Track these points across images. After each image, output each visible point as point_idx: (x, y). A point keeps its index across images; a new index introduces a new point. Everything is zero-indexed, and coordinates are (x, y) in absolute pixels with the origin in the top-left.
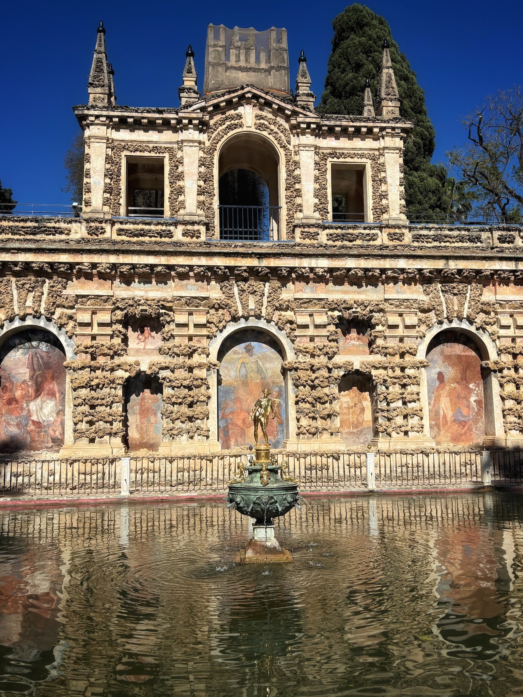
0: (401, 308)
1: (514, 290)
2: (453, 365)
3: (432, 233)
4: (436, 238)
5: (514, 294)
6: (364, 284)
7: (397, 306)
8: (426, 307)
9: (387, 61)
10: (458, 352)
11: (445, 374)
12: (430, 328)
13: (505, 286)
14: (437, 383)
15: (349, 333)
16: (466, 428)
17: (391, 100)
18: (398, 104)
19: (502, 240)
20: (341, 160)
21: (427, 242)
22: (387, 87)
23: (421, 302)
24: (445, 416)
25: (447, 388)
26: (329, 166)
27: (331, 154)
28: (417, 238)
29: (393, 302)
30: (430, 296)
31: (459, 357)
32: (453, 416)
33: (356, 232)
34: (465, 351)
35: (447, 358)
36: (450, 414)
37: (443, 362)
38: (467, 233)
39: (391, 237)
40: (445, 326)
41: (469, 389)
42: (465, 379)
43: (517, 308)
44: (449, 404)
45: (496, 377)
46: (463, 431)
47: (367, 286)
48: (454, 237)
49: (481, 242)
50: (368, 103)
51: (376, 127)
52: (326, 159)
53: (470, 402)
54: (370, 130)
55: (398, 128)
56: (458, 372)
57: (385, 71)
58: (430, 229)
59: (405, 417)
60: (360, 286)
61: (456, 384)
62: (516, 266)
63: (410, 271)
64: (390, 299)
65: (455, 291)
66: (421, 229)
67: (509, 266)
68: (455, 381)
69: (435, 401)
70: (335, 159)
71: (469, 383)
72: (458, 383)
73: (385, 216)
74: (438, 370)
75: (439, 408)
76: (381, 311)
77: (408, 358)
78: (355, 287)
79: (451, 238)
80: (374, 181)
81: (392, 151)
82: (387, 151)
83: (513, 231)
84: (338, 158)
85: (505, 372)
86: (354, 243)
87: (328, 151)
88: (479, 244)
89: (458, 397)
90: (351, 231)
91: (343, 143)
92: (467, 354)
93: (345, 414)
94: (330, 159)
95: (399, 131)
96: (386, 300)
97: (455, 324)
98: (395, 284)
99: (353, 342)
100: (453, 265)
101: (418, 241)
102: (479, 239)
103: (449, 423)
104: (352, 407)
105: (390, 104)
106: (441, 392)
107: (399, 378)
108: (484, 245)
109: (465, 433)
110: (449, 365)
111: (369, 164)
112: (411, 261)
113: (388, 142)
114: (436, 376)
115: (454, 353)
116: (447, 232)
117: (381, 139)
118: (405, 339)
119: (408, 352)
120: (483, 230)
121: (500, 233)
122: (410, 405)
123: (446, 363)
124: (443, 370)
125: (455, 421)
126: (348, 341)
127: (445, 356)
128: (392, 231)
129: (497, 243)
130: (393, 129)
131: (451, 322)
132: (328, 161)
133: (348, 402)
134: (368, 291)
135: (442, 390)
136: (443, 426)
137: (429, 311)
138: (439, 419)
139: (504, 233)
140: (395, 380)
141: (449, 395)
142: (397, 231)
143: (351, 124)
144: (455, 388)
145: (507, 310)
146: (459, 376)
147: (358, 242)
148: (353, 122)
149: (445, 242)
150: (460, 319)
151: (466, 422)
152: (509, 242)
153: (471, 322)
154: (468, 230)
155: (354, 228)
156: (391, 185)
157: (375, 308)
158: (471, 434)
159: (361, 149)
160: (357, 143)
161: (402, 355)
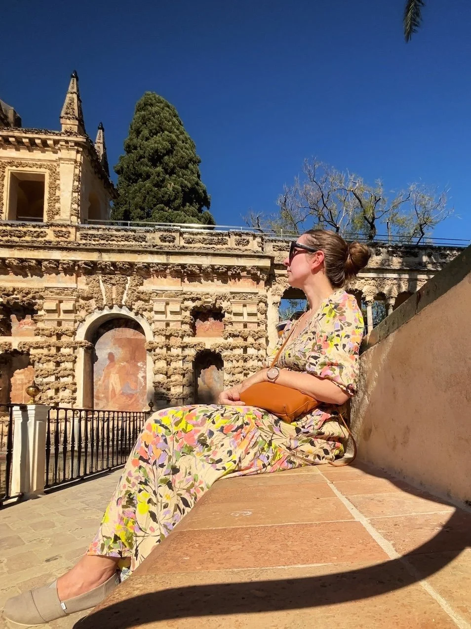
0: (61, 295)
1: (172, 281)
2: (122, 346)
3: (100, 232)
4: (102, 237)
5: (171, 285)
6: (29, 274)
7: (58, 294)
8: (85, 295)
9: (73, 88)
10: (129, 337)
11: (115, 355)
12: (90, 313)
13: (163, 278)
14: (108, 362)
15: (24, 318)
16: (133, 400)
17: (69, 119)
18: (77, 122)
19: (163, 239)
20: (20, 168)
21: (94, 240)
22: (68, 108)
23: (80, 291)
24: (113, 390)
25: (117, 366)
26: (7, 175)
27: (10, 163)
28: (85, 237)
29: (54, 290)
30: (90, 285)
31: (129, 340)
32: (122, 389)
33: (25, 229)
34: (135, 335)
35: (119, 342)
36: (118, 388)
37: (114, 344)
38: (133, 233)
39: (58, 234)
40: (106, 311)
41: (137, 366)
42: (134, 358)
43: (172, 297)
44: (118, 380)
45: (150, 355)
46: (131, 402)
47: (32, 276)
48: (119, 237)
49: (146, 242)
50: (99, 141)
51: (50, 139)
52: (4, 167)
53: (137, 378)
54: (44, 143)
55: (71, 141)
56: (128, 352)
57: (69, 95)
58: (98, 229)
59: (57, 390)
60: (25, 276)
61: (125, 363)
62: (167, 260)
63: (64, 262)
64: (50, 288)
65: (113, 281)
66: (89, 229)
67: (160, 259)
68: (124, 360)
69: (105, 377)
70: (14, 168)
71: (138, 362)
72: (127, 362)
73: (57, 217)
74: (109, 351)
75: (108, 383)
76: (42, 298)
77: (64, 339)
78: (20, 277)
79: (116, 237)
80: (50, 188)
81: (67, 162)
82: (62, 162)
83: (174, 232)
84: (17, 167)
85: (158, 351)
86: (23, 239)
87: (6, 161)
88: (144, 243)
89: (127, 374)
90: (20, 228)
91: (23, 154)
92: (136, 337)
93: (19, 389)
94: (8, 167)
95: (73, 144)
96: (47, 288)
97: (115, 310)
98: (57, 274)
99: (26, 327)
100: (107, 258)
101: (86, 240)
102: (144, 239)
103: (117, 396)
104: (26, 384)
105: (68, 121)
106: (112, 369)
107: (52, 356)
108: (148, 244)
109: (132, 404)
110: (119, 347)
111: (47, 174)
112: (65, 253)
113: (63, 154)
114: (107, 356)
115: (124, 337)
116: (115, 233)
117: (59, 152)
118: (63, 322)
119: (64, 334)
120: (148, 231)
121: (161, 233)
122: (62, 380)
123: (117, 345)
124: (113, 351)
125: (123, 394)
126: (22, 326)
127: (116, 339)
128: (57, 229)
129: (159, 243)
130: (67, 142)
131: (111, 308)
132: (6, 170)
133: (23, 379)
134: (32, 280)
135: (112, 367)
136: (112, 398)
137: (88, 298)
138: (108, 392)
139: (165, 234)
140: (49, 358)
141: (118, 372)
142: (64, 229)
143: (24, 135)
144: (124, 366)
145: (163, 298)
146: (129, 356)
147: (28, 238)
148: (26, 133)
149: (111, 241)
150: (121, 306)
151: (134, 395)
152: (169, 242)
153: (131, 309)
154: (134, 231)
155: (23, 226)
156: (64, 191)
157: (37, 295)
158: (138, 405)
159: (39, 160)
160: (37, 155)
161: (59, 336)
